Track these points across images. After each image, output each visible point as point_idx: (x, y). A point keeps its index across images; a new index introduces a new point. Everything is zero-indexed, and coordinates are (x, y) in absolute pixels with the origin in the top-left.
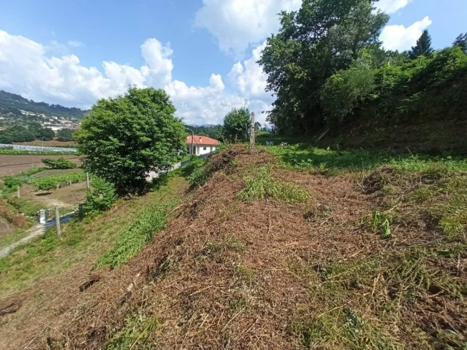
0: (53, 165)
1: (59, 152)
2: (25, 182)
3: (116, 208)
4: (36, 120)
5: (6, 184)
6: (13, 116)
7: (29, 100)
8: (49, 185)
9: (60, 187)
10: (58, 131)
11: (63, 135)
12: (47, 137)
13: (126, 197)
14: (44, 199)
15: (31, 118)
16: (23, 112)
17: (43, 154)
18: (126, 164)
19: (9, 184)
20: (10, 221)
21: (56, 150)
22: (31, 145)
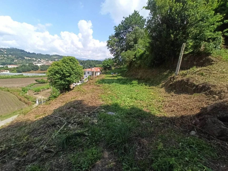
0: (39, 82)
1: (41, 76)
2: (30, 89)
3: (60, 97)
4: (31, 61)
5: (23, 90)
6: (21, 60)
7: (28, 52)
8: (38, 90)
9: (42, 91)
10: (40, 66)
11: (42, 68)
12: (36, 69)
13: (63, 94)
14: (37, 96)
15: (29, 60)
16: (26, 58)
17: (35, 77)
18: (62, 83)
19: (24, 90)
20: (26, 103)
21: (40, 75)
22: (30, 73)
